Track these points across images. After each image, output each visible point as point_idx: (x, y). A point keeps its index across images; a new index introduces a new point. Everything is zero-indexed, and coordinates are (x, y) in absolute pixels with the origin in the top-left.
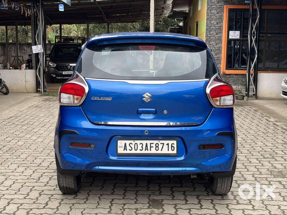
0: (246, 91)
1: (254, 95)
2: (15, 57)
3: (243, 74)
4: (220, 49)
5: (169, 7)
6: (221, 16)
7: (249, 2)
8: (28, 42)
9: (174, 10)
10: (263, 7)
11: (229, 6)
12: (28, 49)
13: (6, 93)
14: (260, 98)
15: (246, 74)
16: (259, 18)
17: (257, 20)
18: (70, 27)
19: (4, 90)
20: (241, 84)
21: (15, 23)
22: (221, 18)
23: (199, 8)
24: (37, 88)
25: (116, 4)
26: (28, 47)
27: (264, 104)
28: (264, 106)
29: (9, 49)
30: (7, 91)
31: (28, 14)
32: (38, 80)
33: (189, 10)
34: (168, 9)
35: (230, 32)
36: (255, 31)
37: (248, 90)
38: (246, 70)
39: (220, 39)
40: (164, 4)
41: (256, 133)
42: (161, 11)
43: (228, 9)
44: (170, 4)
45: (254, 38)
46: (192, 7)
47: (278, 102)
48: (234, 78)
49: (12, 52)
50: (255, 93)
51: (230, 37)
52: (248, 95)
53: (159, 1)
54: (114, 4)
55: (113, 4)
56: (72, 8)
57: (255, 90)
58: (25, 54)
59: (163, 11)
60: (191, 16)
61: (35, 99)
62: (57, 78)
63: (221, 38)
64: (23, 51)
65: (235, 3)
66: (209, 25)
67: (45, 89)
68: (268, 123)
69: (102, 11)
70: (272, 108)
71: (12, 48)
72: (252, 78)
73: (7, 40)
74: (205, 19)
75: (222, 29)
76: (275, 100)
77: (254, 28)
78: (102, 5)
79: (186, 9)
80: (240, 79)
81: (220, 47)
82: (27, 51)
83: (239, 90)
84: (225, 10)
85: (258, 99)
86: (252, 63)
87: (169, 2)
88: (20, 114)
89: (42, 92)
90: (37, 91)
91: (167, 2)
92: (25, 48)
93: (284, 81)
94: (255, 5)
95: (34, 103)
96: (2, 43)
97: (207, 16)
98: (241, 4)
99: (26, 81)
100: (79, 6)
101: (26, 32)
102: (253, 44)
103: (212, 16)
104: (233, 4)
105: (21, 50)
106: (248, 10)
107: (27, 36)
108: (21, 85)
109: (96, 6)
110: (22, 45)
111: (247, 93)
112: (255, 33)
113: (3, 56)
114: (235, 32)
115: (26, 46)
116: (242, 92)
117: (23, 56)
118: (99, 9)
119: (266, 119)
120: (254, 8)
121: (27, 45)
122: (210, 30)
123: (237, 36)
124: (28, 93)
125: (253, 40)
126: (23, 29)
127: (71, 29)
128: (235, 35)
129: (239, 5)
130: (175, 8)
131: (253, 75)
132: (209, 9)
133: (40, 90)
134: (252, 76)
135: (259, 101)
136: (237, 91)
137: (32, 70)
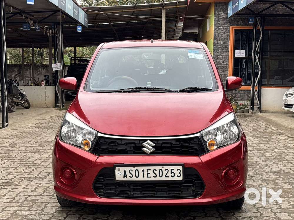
0: (251, 105)
1: (258, 108)
2: (31, 78)
3: (249, 90)
4: (227, 67)
5: (180, 29)
6: (227, 36)
7: (252, 23)
8: (43, 64)
9: (185, 32)
10: (266, 28)
11: (235, 27)
12: (43, 71)
13: (27, 108)
14: (264, 111)
15: (251, 90)
16: (262, 37)
17: (260, 39)
18: (83, 50)
19: (26, 105)
20: (247, 99)
21: (31, 45)
22: (227, 38)
23: (208, 30)
24: (56, 104)
25: (130, 27)
26: (43, 69)
27: (267, 116)
28: (267, 117)
29: (25, 71)
30: (29, 105)
31: (50, 34)
32: (57, 96)
33: (199, 32)
34: (179, 31)
35: (236, 50)
36: (258, 49)
37: (252, 104)
38: (251, 86)
39: (226, 57)
40: (175, 27)
41: (254, 135)
42: (173, 33)
43: (234, 29)
44: (180, 27)
45: (257, 56)
46: (201, 29)
47: (281, 114)
48: (240, 93)
49: (28, 73)
50: (259, 107)
51: (236, 56)
52: (252, 108)
53: (170, 24)
54: (128, 27)
55: (126, 27)
56: (87, 31)
57: (259, 104)
58: (40, 75)
59: (174, 33)
60: (200, 37)
61: (55, 111)
62: (73, 95)
63: (228, 56)
64: (38, 72)
65: (241, 24)
66: (216, 45)
67: (63, 104)
68: (266, 129)
69: (116, 33)
70: (274, 119)
71: (27, 69)
72: (256, 93)
73: (23, 62)
74: (213, 39)
75: (229, 48)
76: (278, 113)
77: (258, 46)
78: (116, 28)
79: (196, 31)
80: (245, 94)
81: (227, 65)
82: (42, 72)
83: (245, 105)
84: (231, 31)
85: (262, 113)
86: (256, 79)
87: (180, 24)
88: (44, 121)
89: (60, 107)
90: (56, 106)
91: (178, 24)
92: (41, 70)
93: (285, 94)
94: (259, 26)
95: (54, 115)
96: (18, 64)
97: (214, 36)
98: (245, 25)
99: (46, 97)
100: (94, 29)
101: (41, 54)
102: (257, 62)
103: (219, 36)
104: (238, 25)
105: (36, 71)
106: (252, 30)
107: (42, 58)
108: (41, 100)
109: (110, 28)
110: (37, 67)
111: (251, 106)
112: (259, 52)
113: (18, 78)
114: (240, 51)
115: (41, 68)
116: (248, 106)
117: (38, 77)
118: (114, 32)
119: (266, 126)
120: (257, 29)
121: (42, 66)
122: (217, 49)
123: (243, 55)
124: (48, 107)
125: (257, 58)
126: (39, 51)
127: (84, 53)
128: (241, 53)
129: (244, 26)
130: (186, 30)
131: (257, 90)
132: (216, 29)
133: (58, 105)
134: (256, 92)
135: (263, 114)
136: (243, 105)
137: (51, 86)
